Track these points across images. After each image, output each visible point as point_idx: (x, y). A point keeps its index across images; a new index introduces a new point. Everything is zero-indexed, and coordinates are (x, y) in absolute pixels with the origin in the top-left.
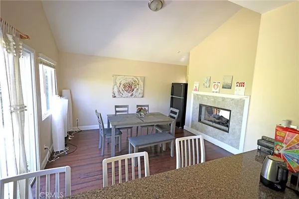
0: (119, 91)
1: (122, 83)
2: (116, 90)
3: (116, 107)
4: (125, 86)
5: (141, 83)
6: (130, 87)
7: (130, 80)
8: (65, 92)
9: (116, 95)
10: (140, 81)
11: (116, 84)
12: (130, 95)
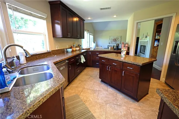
0: (111, 42)
1: (113, 39)
2: (110, 41)
3: (108, 46)
4: (113, 40)
5: (120, 38)
6: (115, 40)
7: (115, 38)
8: (95, 42)
9: (110, 43)
10: (119, 38)
11: (110, 39)
12: (115, 43)
